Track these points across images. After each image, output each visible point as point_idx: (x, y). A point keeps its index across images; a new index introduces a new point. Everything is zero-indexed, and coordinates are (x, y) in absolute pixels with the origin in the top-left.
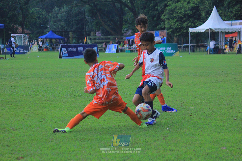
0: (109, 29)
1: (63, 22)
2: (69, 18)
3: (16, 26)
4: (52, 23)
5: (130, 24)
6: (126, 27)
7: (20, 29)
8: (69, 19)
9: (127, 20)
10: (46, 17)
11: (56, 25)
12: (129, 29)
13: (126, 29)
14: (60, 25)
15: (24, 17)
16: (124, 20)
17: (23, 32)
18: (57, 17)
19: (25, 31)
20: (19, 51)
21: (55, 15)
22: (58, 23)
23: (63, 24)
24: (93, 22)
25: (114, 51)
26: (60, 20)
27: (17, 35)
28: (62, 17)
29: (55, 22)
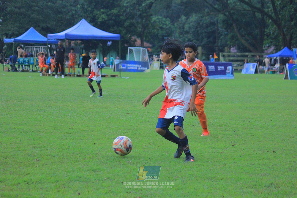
0: (246, 45)
1: (191, 34)
2: (199, 29)
3: (134, 38)
4: (177, 34)
5: (273, 39)
6: (267, 43)
7: (139, 41)
8: (198, 31)
9: (269, 34)
10: (170, 27)
11: (182, 37)
12: (271, 45)
13: (267, 45)
14: (187, 37)
15: (145, 27)
16: (265, 33)
17: (142, 45)
18: (183, 28)
19: (145, 43)
20: (136, 68)
21: (181, 25)
22: (185, 35)
23: (190, 36)
24: (227, 35)
25: (253, 72)
26: (187, 32)
27: (134, 49)
28: (190, 28)
29: (181, 33)
